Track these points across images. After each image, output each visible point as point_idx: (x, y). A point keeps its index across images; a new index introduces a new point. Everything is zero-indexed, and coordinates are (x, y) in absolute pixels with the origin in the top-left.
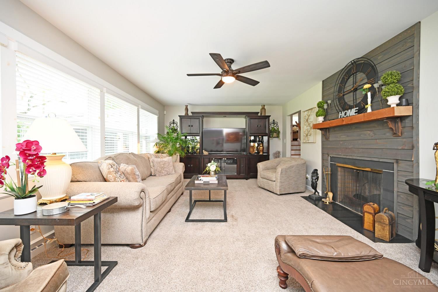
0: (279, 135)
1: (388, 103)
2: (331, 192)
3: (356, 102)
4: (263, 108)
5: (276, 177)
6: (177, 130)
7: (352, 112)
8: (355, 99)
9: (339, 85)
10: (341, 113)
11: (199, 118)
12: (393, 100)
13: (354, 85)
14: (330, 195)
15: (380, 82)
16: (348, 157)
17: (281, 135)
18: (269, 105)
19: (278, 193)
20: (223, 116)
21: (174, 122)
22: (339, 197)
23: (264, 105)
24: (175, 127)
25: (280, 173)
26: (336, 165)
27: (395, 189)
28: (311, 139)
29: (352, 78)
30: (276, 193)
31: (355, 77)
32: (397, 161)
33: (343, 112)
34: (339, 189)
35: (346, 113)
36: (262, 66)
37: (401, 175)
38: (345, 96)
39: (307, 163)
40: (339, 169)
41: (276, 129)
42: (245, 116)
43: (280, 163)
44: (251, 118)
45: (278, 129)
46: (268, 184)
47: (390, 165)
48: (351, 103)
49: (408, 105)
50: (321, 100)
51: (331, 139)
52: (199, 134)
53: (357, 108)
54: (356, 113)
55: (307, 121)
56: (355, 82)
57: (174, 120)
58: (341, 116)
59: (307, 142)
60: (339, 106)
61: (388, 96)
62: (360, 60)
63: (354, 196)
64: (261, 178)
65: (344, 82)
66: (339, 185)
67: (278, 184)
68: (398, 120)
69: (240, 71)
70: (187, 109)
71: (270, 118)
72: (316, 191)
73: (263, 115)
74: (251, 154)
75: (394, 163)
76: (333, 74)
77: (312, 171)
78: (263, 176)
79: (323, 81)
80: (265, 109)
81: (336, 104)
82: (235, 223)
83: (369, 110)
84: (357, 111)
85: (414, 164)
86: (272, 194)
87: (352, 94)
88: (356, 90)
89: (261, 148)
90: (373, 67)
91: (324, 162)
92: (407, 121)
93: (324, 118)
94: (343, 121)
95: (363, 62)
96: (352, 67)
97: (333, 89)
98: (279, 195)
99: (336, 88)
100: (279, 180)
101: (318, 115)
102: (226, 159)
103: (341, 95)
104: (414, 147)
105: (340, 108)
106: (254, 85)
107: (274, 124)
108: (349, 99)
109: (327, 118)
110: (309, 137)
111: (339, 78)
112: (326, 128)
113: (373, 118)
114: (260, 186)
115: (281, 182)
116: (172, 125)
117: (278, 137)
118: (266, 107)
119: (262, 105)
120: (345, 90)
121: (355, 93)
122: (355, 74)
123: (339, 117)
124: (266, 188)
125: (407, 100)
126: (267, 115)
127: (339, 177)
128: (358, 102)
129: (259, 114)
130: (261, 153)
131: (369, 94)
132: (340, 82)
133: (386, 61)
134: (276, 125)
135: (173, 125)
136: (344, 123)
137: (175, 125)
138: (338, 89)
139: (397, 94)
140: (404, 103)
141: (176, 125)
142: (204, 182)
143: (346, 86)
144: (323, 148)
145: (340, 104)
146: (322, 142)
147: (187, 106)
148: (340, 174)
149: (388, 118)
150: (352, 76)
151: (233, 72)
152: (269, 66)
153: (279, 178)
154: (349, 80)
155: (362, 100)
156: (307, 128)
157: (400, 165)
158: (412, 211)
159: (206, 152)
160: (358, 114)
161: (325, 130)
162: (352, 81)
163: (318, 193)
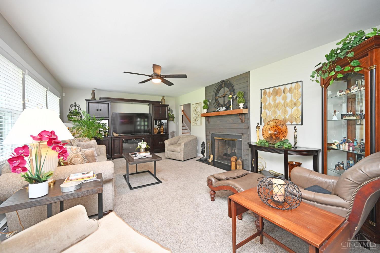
0: (174, 119)
1: (240, 107)
2: (212, 154)
3: (224, 103)
4: (163, 99)
5: (180, 149)
6: (80, 113)
7: (223, 109)
8: (224, 101)
9: (215, 92)
10: (218, 109)
11: (109, 103)
12: (241, 105)
13: (224, 93)
14: (212, 156)
15: (236, 95)
16: (221, 133)
17: (175, 119)
18: (168, 96)
19: (183, 160)
20: (131, 102)
21: (75, 105)
22: (216, 157)
23: (164, 97)
24: (77, 110)
25: (183, 146)
26: (214, 138)
27: (242, 148)
28: (198, 123)
29: (222, 89)
30: (181, 160)
31: (224, 89)
32: (243, 134)
33: (218, 108)
34: (216, 152)
35: (220, 108)
36: (182, 77)
37: (244, 141)
38: (219, 99)
39: (197, 138)
40: (216, 140)
41: (172, 114)
42: (148, 104)
43: (179, 139)
44: (155, 105)
45: (173, 115)
46: (174, 155)
47: (240, 137)
48: (222, 103)
49: (247, 108)
50: (205, 99)
51: (211, 123)
52: (109, 117)
53: (226, 107)
54: (225, 109)
55: (195, 110)
56: (224, 92)
57: (75, 103)
58: (217, 110)
59: (196, 124)
60: (215, 104)
61: (240, 103)
62: (226, 81)
63: (224, 155)
64: (168, 151)
65: (218, 91)
66: (216, 150)
67: (182, 154)
68: (243, 115)
69: (167, 76)
70: (93, 94)
71: (169, 106)
72: (204, 155)
73: (163, 104)
74: (155, 134)
75: (241, 135)
76: (212, 84)
77: (201, 143)
78: (169, 150)
79: (206, 87)
80: (165, 99)
81: (214, 103)
82: (167, 182)
83: (231, 109)
84: (226, 108)
85: (249, 135)
86: (177, 161)
87: (222, 98)
88: (224, 97)
89: (162, 129)
90: (232, 86)
91: (207, 137)
92: (246, 115)
93: (207, 110)
94: (219, 113)
95: (227, 82)
96: (222, 84)
97: (212, 93)
98: (183, 161)
99: (214, 93)
100: (183, 151)
101: (204, 108)
102: (135, 139)
103: (217, 98)
104: (249, 128)
105: (216, 105)
106: (169, 85)
107: (170, 111)
108: (221, 101)
109: (209, 110)
110: (196, 121)
111: (216, 88)
112: (209, 117)
113: (234, 113)
114: (167, 157)
115: (184, 152)
116: (73, 108)
117: (173, 120)
118: (165, 98)
119: (162, 97)
120: (219, 96)
121: (224, 98)
122: (224, 88)
123: (217, 111)
124: (173, 158)
125: (246, 106)
126: (166, 104)
127: (216, 145)
128: (225, 103)
129: (161, 103)
130: (162, 133)
131: (231, 100)
132: (216, 90)
133: (237, 85)
134: (171, 112)
135: (75, 108)
136: (220, 115)
137: (77, 108)
138: (215, 94)
139: (243, 103)
140: (245, 107)
141: (79, 108)
142: (141, 157)
143: (219, 93)
144: (206, 129)
145: (216, 103)
146: (206, 124)
147: (94, 90)
148: (216, 143)
149: (240, 114)
150: (222, 88)
151: (161, 76)
152: (186, 78)
153: (183, 150)
154: (221, 90)
155: (227, 103)
156: (195, 115)
157: (244, 136)
158: (249, 157)
159: (116, 134)
160: (226, 110)
161: (207, 118)
162: (222, 91)
163: (205, 156)
